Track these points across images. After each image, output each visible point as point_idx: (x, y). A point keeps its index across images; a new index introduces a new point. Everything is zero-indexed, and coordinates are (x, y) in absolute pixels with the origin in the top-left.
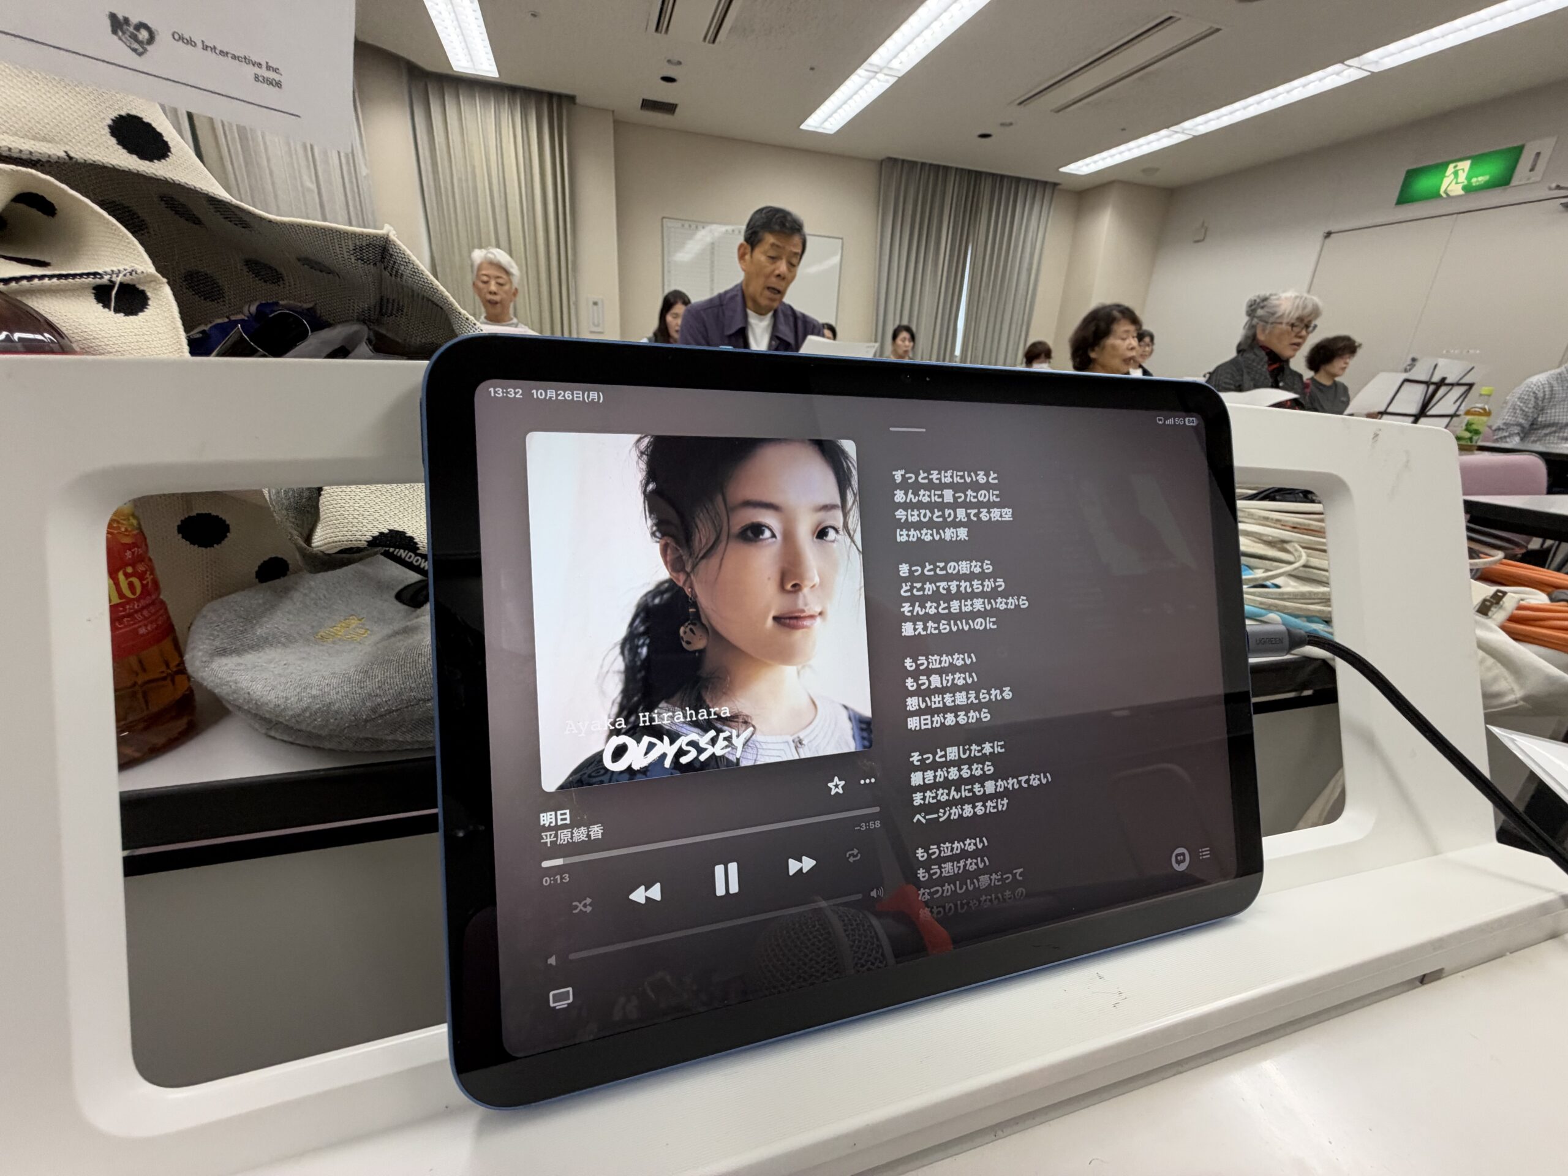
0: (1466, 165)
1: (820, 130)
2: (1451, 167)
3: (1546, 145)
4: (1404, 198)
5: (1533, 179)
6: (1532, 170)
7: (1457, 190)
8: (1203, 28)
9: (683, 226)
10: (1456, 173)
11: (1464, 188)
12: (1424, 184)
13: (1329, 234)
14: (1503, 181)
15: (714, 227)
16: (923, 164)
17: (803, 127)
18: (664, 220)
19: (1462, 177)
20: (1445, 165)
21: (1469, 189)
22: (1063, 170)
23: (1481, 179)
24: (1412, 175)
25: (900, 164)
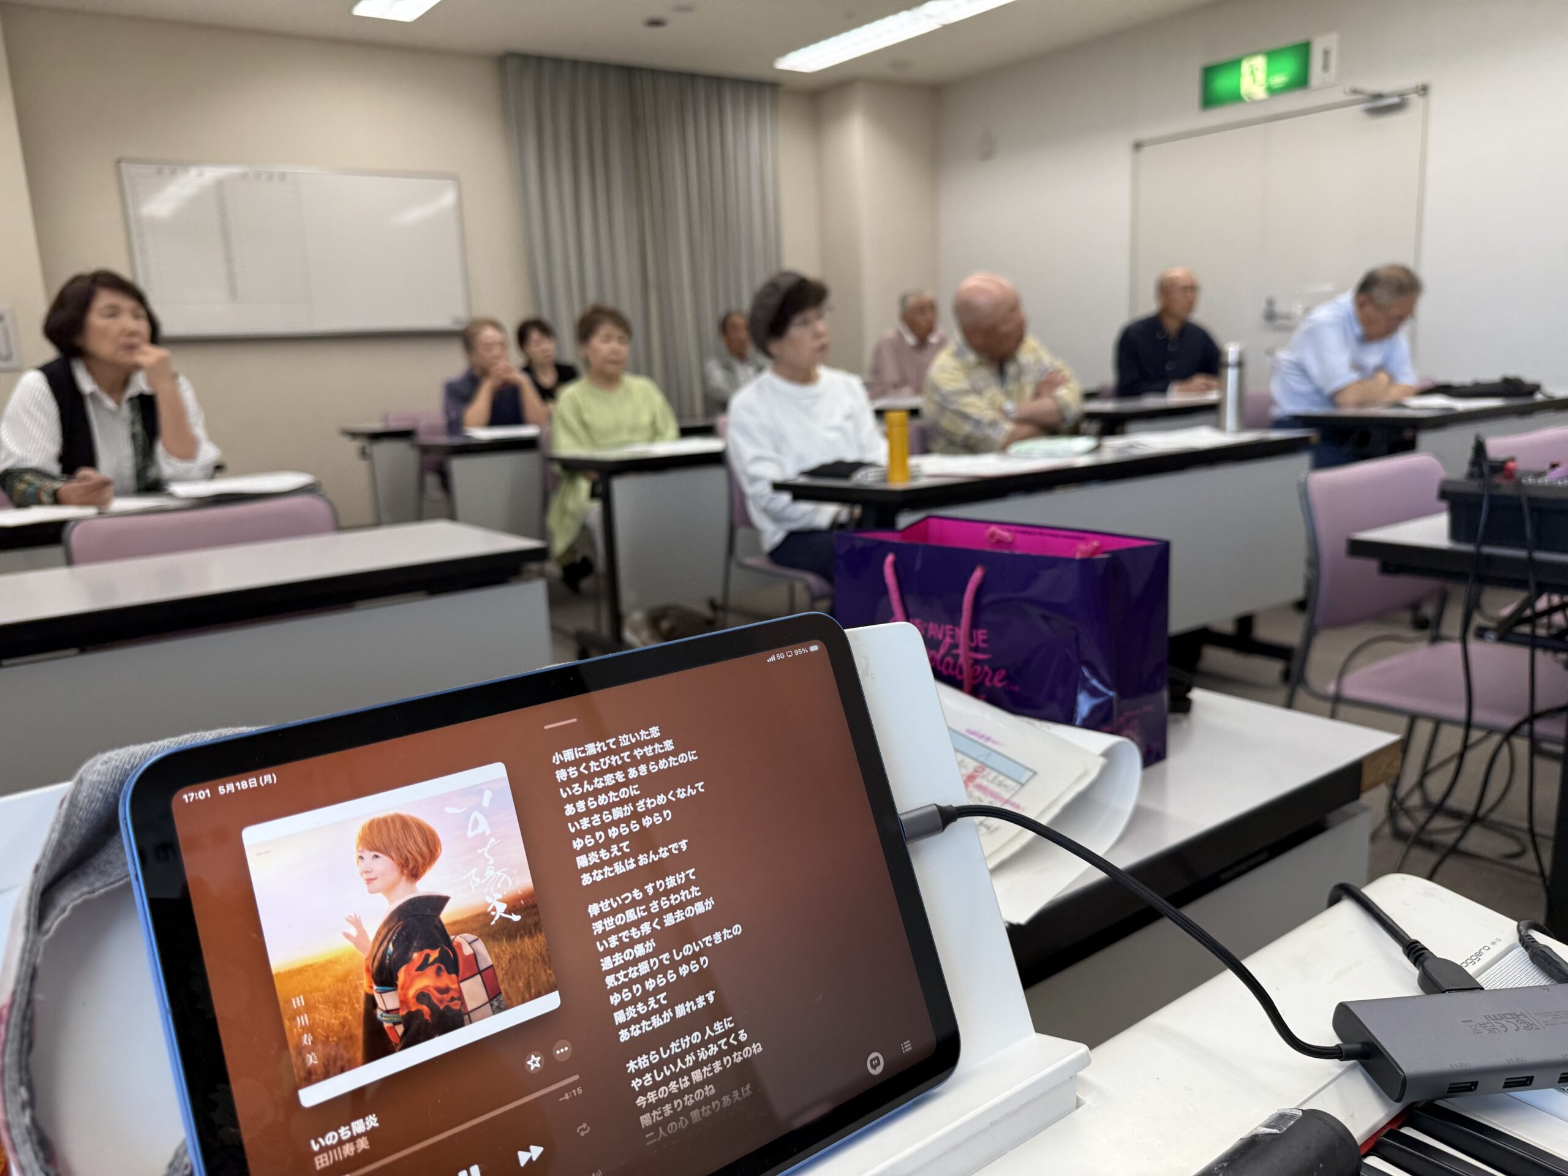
0: (1261, 61)
1: (389, 17)
3: (1331, 41)
4: (1209, 100)
5: (1330, 81)
6: (1325, 69)
7: (1260, 93)
9: (160, 171)
10: (1252, 70)
11: (1266, 90)
12: (1223, 83)
13: (1138, 146)
17: (357, 12)
18: (123, 164)
19: (1260, 76)
20: (1239, 61)
21: (1272, 92)
22: (777, 64)
23: (1279, 80)
24: (1209, 72)
25: (534, 63)
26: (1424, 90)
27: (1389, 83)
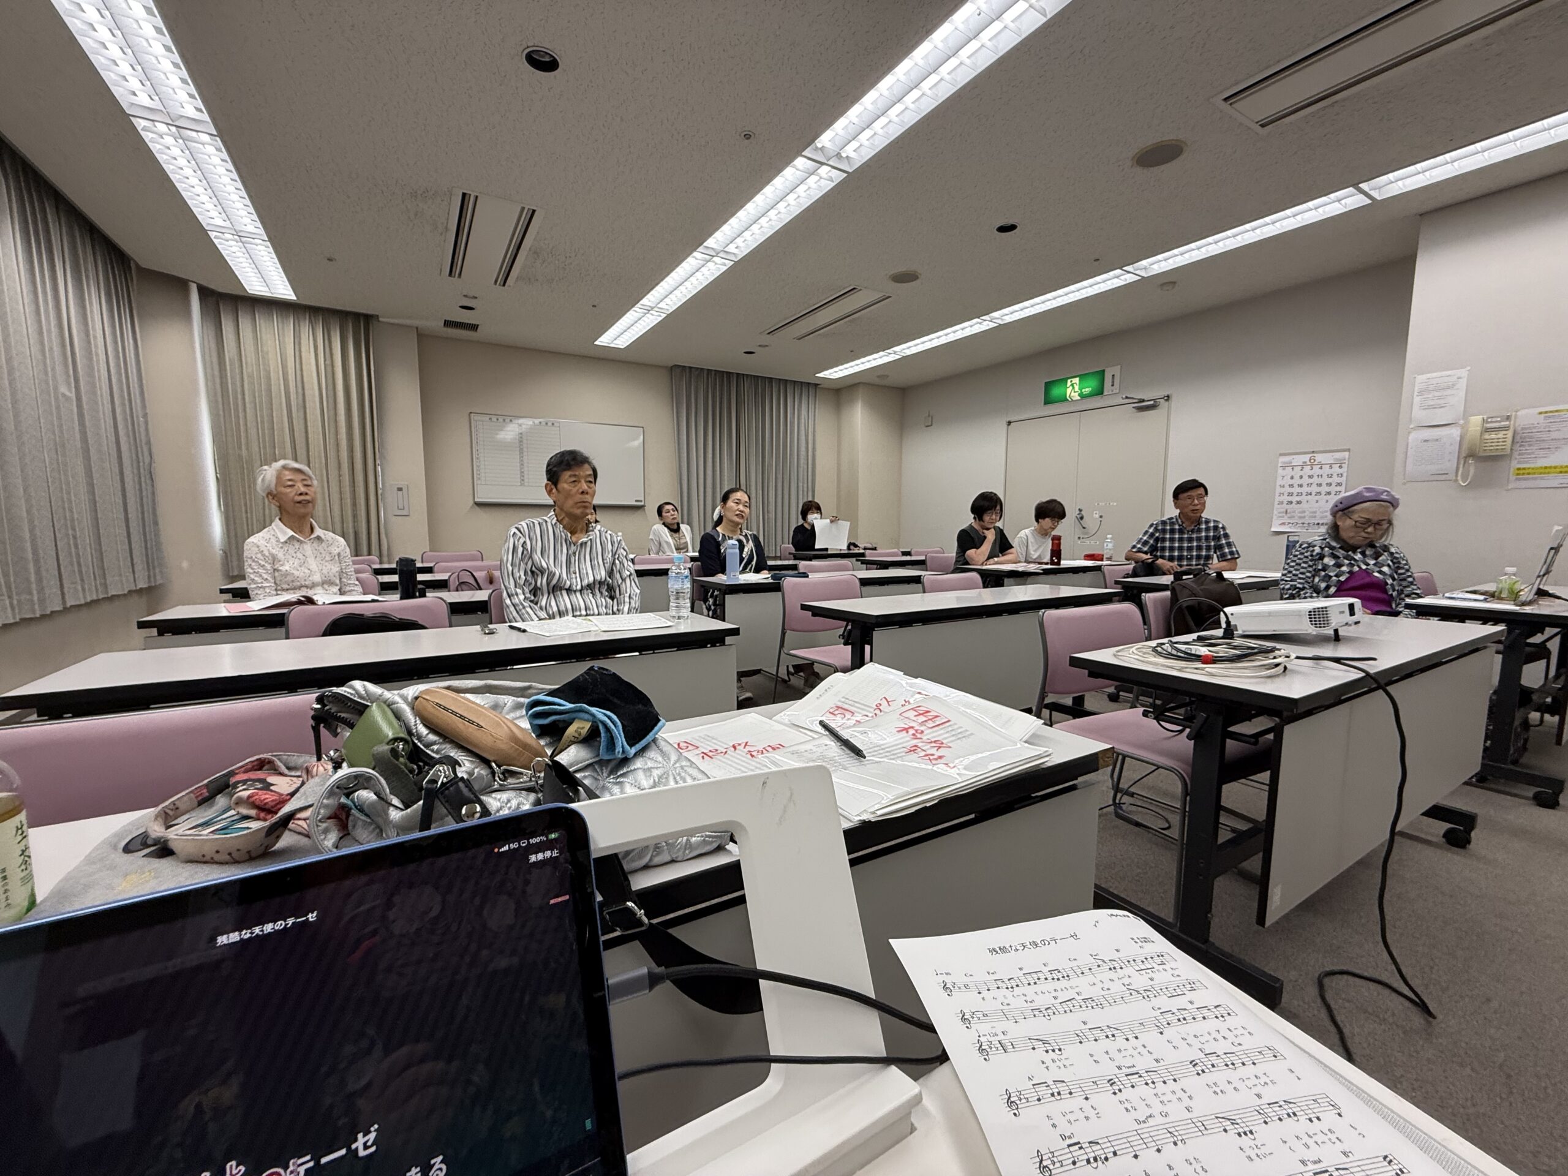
0: (1076, 380)
1: (612, 345)
2: (1069, 381)
3: (1116, 370)
4: (1047, 402)
5: (1115, 391)
6: (1113, 385)
7: (1076, 397)
8: (877, 296)
9: (490, 419)
10: (1072, 385)
11: (1079, 395)
12: (1056, 391)
13: (1009, 423)
14: (1099, 392)
15: (521, 421)
16: (708, 370)
17: (597, 343)
18: (472, 415)
19: (1077, 388)
20: (1065, 380)
21: (1083, 397)
22: (817, 375)
23: (1086, 391)
24: (1048, 385)
25: (688, 370)
26: (1168, 398)
27: (1148, 394)
